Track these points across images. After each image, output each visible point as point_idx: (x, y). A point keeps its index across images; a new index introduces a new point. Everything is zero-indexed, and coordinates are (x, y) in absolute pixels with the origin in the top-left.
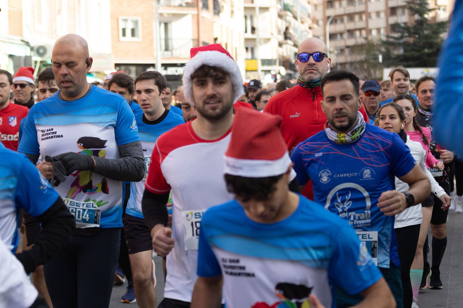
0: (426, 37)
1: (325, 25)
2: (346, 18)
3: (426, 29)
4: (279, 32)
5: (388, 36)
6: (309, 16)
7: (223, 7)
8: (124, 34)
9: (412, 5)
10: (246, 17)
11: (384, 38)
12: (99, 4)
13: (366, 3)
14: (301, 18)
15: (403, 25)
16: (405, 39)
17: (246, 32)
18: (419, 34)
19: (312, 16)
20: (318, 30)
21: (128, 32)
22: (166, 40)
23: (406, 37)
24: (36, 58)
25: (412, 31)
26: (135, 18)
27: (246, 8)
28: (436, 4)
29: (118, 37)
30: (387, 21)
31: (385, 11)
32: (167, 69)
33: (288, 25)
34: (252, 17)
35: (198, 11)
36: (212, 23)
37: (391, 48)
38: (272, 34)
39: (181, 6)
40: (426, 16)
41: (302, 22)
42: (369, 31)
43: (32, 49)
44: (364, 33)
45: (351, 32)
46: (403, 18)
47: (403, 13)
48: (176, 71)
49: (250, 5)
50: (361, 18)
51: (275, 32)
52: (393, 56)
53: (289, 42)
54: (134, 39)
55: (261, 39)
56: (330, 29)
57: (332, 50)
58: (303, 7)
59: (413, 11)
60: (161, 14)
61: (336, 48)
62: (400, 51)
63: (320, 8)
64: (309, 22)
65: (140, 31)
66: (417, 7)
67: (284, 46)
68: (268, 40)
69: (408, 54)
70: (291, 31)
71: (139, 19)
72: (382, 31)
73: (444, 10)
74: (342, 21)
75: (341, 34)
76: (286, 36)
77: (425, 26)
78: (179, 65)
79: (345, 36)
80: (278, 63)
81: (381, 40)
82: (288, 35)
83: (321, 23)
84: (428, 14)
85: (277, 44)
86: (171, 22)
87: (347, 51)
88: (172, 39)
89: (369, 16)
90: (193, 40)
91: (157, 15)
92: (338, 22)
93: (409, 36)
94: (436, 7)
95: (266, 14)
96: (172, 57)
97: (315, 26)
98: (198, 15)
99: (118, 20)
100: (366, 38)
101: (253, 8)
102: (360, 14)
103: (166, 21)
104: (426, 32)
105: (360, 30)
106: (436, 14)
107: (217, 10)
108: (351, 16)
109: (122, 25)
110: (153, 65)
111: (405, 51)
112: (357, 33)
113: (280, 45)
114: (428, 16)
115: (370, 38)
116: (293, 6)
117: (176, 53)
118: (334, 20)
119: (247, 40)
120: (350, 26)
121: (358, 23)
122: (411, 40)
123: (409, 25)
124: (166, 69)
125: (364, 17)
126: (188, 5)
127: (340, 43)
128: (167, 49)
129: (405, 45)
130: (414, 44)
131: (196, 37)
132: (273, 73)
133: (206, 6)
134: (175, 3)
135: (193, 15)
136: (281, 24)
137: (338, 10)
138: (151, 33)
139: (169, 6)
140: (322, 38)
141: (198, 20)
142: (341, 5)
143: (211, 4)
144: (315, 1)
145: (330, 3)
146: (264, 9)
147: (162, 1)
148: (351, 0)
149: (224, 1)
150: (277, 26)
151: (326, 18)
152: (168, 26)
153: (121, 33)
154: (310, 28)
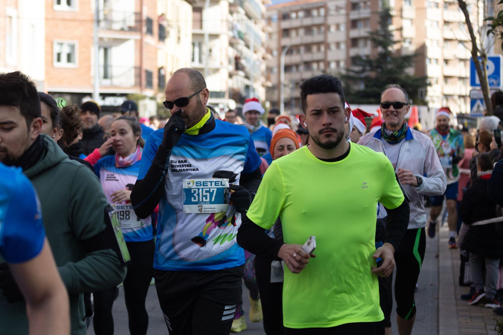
0: (391, 72)
1: (280, 55)
2: (302, 49)
3: (390, 63)
4: (230, 62)
5: (348, 70)
6: (263, 45)
7: (168, 32)
8: (59, 60)
9: (375, 36)
10: (193, 44)
11: (343, 72)
12: (33, 26)
13: (325, 33)
14: (255, 47)
15: (364, 58)
16: (367, 74)
17: (193, 60)
18: (381, 68)
19: (266, 45)
20: (272, 61)
21: (64, 57)
22: (106, 67)
23: (368, 71)
25: (375, 64)
26: (72, 42)
27: (194, 35)
28: (401, 36)
29: (52, 62)
30: (348, 52)
31: (346, 43)
32: (105, 99)
33: (239, 55)
34: (200, 45)
35: (142, 35)
36: (156, 49)
37: (351, 83)
38: (221, 64)
39: (122, 30)
40: (390, 49)
41: (255, 52)
42: (327, 64)
44: (322, 65)
45: (308, 65)
46: (365, 50)
47: (365, 45)
48: (115, 101)
49: (198, 31)
50: (319, 50)
51: (226, 63)
52: (353, 92)
53: (241, 73)
54: (70, 65)
55: (209, 69)
56: (284, 60)
57: (286, 82)
58: (256, 36)
59: (376, 43)
60: (101, 39)
61: (291, 81)
62: (361, 87)
63: (275, 37)
64: (262, 52)
65: (77, 56)
66: (381, 39)
67: (235, 78)
68: (216, 70)
69: (370, 90)
70: (243, 62)
71: (76, 43)
72: (342, 64)
73: (410, 43)
74: (298, 52)
75: (297, 66)
76: (238, 66)
77: (389, 59)
78: (118, 95)
79: (302, 68)
80: (227, 95)
81: (339, 73)
82: (240, 66)
83: (275, 53)
84: (392, 47)
85: (226, 75)
86: (111, 47)
88: (111, 66)
89: (328, 47)
90: (135, 68)
91: (96, 40)
92: (295, 52)
93: (372, 70)
94: (402, 39)
95: (216, 42)
96: (112, 86)
97: (269, 56)
98: (141, 40)
99: (52, 43)
100: (324, 71)
101: (202, 35)
102: (318, 44)
103: (106, 45)
104: (390, 66)
105: (318, 62)
106: (402, 47)
107: (162, 36)
108: (308, 47)
109: (57, 49)
110: (90, 95)
111: (367, 86)
112: (315, 66)
113: (231, 76)
114: (393, 48)
115: (328, 71)
116: (245, 34)
117: (116, 81)
118: (290, 51)
120: (307, 57)
121: (316, 55)
122: (373, 74)
123: (372, 58)
124: (103, 99)
125: (323, 48)
126: (131, 29)
127: (296, 75)
128: (106, 76)
129: (367, 80)
130: (377, 79)
131: (138, 64)
132: (221, 106)
133: (150, 31)
134: (117, 26)
135: (136, 40)
136: (232, 53)
137: (294, 39)
138: (89, 59)
139: (110, 29)
140: (275, 70)
141: (141, 46)
142: (297, 34)
143: (156, 29)
144: (270, 29)
145: (286, 32)
146: (214, 36)
147: (103, 24)
148: (308, 29)
149: (169, 25)
150: (227, 55)
151: (282, 48)
152: (108, 51)
153: (56, 57)
154: (264, 58)
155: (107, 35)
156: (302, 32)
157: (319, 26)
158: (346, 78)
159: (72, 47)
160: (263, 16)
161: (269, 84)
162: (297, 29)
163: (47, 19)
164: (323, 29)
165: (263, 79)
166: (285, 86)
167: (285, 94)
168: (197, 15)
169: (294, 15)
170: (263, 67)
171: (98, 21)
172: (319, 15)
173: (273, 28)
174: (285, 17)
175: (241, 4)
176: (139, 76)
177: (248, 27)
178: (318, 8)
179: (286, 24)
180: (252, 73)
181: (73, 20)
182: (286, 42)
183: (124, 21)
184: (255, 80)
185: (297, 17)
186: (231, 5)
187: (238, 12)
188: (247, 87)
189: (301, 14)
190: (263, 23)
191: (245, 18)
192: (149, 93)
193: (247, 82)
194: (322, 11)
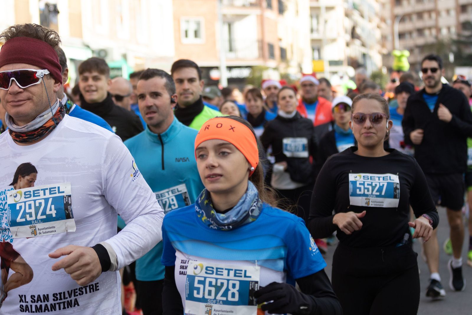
1: (393, 23)
2: (414, 17)
4: (346, 32)
5: (459, 35)
6: (377, 14)
7: (286, 7)
8: (186, 36)
10: (311, 17)
11: (455, 37)
14: (369, 16)
17: (312, 31)
19: (379, 15)
20: (386, 29)
21: (191, 34)
22: (230, 41)
26: (198, 19)
27: (312, 8)
29: (181, 38)
30: (458, 18)
31: (456, 9)
32: (232, 71)
33: (355, 24)
34: (317, 17)
35: (262, 10)
36: (276, 23)
37: (462, 47)
38: (338, 34)
39: (244, 6)
42: (439, 30)
43: (93, 52)
44: (434, 32)
45: (420, 31)
48: (241, 73)
49: (315, 4)
50: (430, 16)
51: (342, 33)
52: (465, 56)
53: (357, 42)
54: (197, 41)
55: (327, 39)
56: (398, 27)
58: (370, 7)
60: (224, 16)
61: (405, 47)
63: (388, 6)
64: (376, 21)
65: (203, 32)
67: (352, 46)
68: (333, 40)
70: (358, 31)
71: (202, 20)
72: (453, 30)
74: (411, 19)
75: (410, 33)
76: (354, 35)
78: (244, 67)
80: (346, 63)
81: (451, 39)
82: (356, 35)
83: (389, 21)
85: (344, 44)
86: (234, 22)
87: (417, 51)
88: (235, 40)
89: (438, 13)
90: (258, 41)
91: (220, 16)
92: (407, 20)
95: (332, 13)
96: (237, 59)
97: (383, 25)
98: (262, 15)
99: (179, 21)
100: (436, 38)
101: (318, 8)
102: (429, 12)
103: (229, 21)
105: (430, 28)
107: (281, 10)
108: (420, 15)
109: (184, 27)
110: (217, 68)
112: (427, 32)
113: (348, 45)
115: (440, 37)
116: (360, 5)
117: (240, 54)
118: (403, 19)
119: (313, 41)
120: (419, 24)
121: (427, 21)
125: (434, 15)
126: (252, 5)
127: (410, 42)
128: (231, 50)
131: (260, 37)
132: (340, 74)
133: (270, 6)
134: (239, 3)
135: (257, 16)
136: (348, 24)
137: (406, 8)
138: (213, 35)
139: (232, 6)
140: (390, 38)
141: (262, 20)
142: (409, 3)
143: (275, 4)
145: (398, 1)
146: (329, 9)
147: (226, 1)
149: (288, 1)
150: (344, 27)
151: (395, 17)
152: (232, 27)
153: (183, 34)
154: (378, 27)
155: (230, 12)
156: (413, 1)
158: (458, 43)
159: (198, 24)
161: (385, 51)
165: (378, 47)
170: (378, 34)
176: (261, 48)
180: (368, 42)
182: (399, 11)
184: (371, 48)
188: (364, 55)
192: (272, 63)
193: (363, 50)
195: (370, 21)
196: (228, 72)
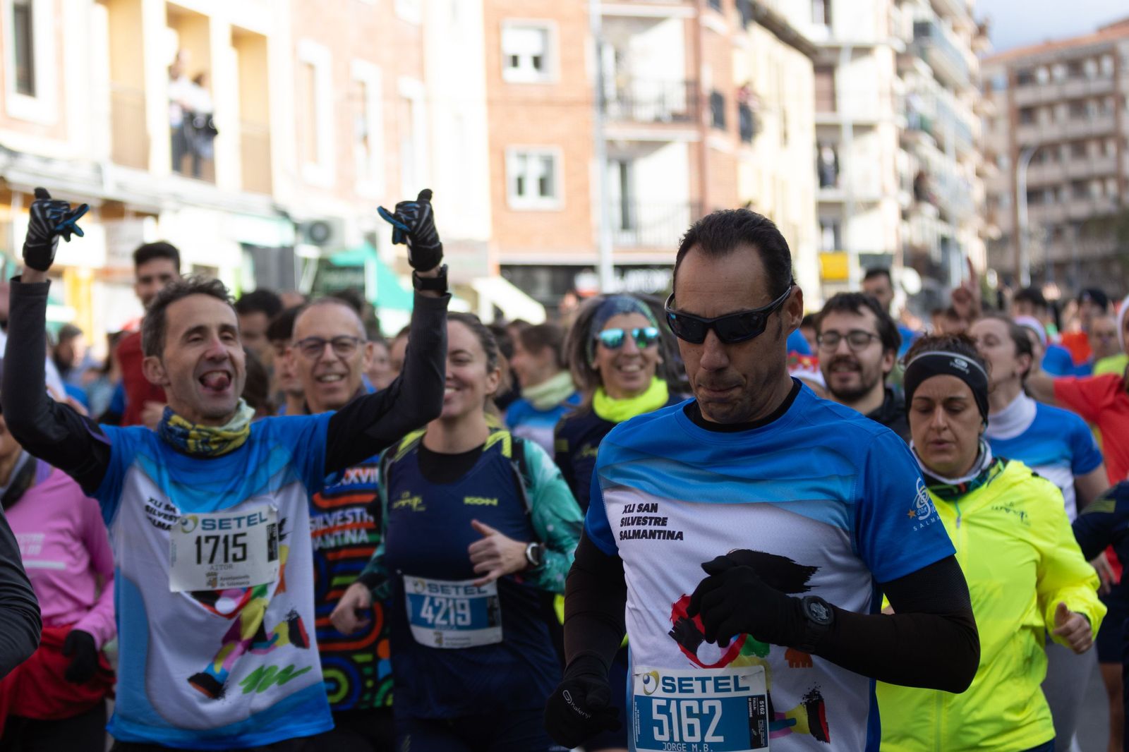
1: (1014, 166)
2: (1066, 152)
4: (902, 185)
6: (975, 144)
7: (760, 123)
8: (520, 191)
12: (460, 118)
13: (1116, 114)
14: (957, 149)
19: (982, 145)
20: (998, 178)
21: (532, 186)
22: (625, 203)
24: (308, 251)
26: (548, 150)
27: (819, 127)
29: (506, 195)
32: (626, 276)
35: (701, 131)
36: (734, 163)
38: (883, 190)
39: (658, 121)
41: (960, 161)
42: (1124, 183)
43: (297, 227)
44: (1112, 187)
45: (1080, 186)
48: (649, 283)
49: (827, 118)
50: (1103, 151)
51: (892, 185)
53: (929, 210)
54: (546, 203)
55: (857, 202)
56: (1026, 176)
57: (1032, 228)
58: (961, 126)
60: (611, 143)
61: (1043, 224)
63: (1003, 125)
64: (974, 159)
65: (560, 183)
67: (915, 222)
71: (558, 153)
74: (1057, 156)
75: (1055, 189)
78: (652, 267)
80: (899, 260)
83: (1005, 161)
85: (896, 215)
86: (634, 159)
87: (1070, 233)
88: (636, 203)
89: (1122, 143)
90: (691, 204)
91: (601, 145)
92: (1048, 158)
95: (869, 140)
96: (639, 247)
97: (990, 170)
98: (701, 143)
99: (503, 155)
100: (1118, 201)
101: (836, 128)
102: (1102, 139)
103: (623, 156)
105: (1103, 179)
107: (748, 132)
108: (1079, 146)
109: (514, 168)
110: (591, 268)
112: (1096, 188)
113: (905, 216)
116: (935, 121)
117: (648, 236)
118: (1039, 154)
119: (822, 206)
120: (1077, 168)
121: (1097, 163)
124: (622, 277)
125: (1111, 147)
126: (677, 118)
127: (1054, 211)
128: (626, 225)
131: (696, 196)
133: (719, 121)
134: (646, 113)
135: (690, 144)
136: (907, 165)
137: (1046, 129)
138: (584, 189)
139: (629, 119)
140: (1007, 200)
141: (700, 155)
142: (1053, 117)
143: (732, 116)
144: (989, 108)
145: (1027, 114)
146: (863, 129)
147: (614, 109)
148: (1077, 106)
149: (763, 108)
150: (895, 170)
151: (1019, 151)
152: (628, 170)
153: (513, 186)
154: (979, 174)
155: (623, 134)
156: (1062, 112)
157: (1100, 98)
159: (549, 162)
160: (972, 78)
161: (994, 232)
162: (1051, 106)
163: (490, 103)
164: (1110, 103)
165: (977, 222)
166: (1031, 236)
167: (1032, 253)
168: (825, 82)
169: (1042, 75)
170: (978, 192)
171: (603, 103)
172: (1100, 72)
173: (998, 105)
174: (1023, 78)
175: (923, 55)
177: (940, 106)
178: (1097, 57)
179: (1025, 96)
180: (955, 210)
181: (550, 103)
182: (1028, 135)
183: (661, 100)
184: (961, 224)
185: (1051, 79)
186: (899, 57)
187: (914, 71)
188: (944, 242)
189: (1060, 72)
190: (973, 95)
191: (932, 85)
193: (943, 229)
194: (1107, 64)
195: (959, 159)
196: (618, 278)
